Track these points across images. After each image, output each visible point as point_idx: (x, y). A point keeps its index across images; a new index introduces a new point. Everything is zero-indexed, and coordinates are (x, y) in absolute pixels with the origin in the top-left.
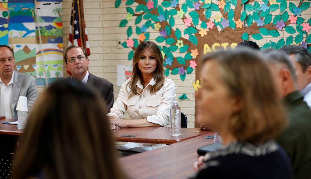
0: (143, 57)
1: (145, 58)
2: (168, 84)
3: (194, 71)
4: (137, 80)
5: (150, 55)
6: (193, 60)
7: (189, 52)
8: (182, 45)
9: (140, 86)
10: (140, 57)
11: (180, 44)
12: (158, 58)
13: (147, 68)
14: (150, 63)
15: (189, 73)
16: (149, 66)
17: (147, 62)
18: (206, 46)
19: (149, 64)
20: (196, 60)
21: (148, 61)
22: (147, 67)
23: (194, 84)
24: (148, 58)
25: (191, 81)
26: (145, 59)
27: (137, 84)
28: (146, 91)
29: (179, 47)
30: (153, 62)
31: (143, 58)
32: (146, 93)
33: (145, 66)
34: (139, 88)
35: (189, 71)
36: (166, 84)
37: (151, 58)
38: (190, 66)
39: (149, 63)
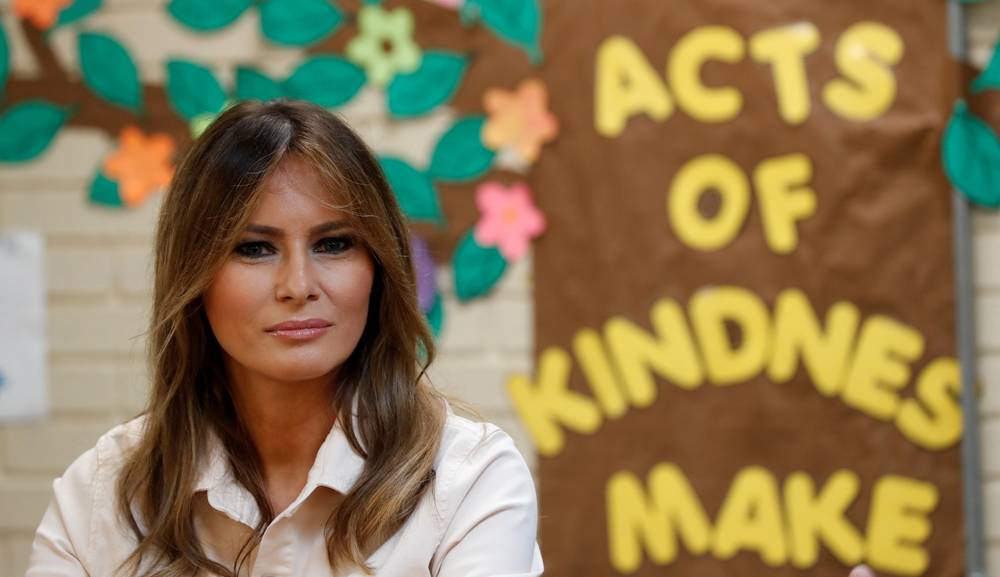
0: (257, 237)
1: (272, 249)
2: (469, 471)
3: (518, 279)
4: (203, 450)
5: (319, 221)
6: (507, 178)
7: (471, 110)
8: (408, 57)
9: (230, 500)
10: (233, 238)
11: (387, 46)
12: (383, 245)
13: (299, 334)
14: (321, 286)
15: (476, 291)
16: (309, 313)
17: (299, 285)
18: (619, 58)
19: (312, 297)
20: (532, 181)
21: (308, 268)
22: (298, 327)
23: (520, 387)
24: (298, 247)
25: (493, 361)
26: (277, 258)
27: (200, 487)
28: (287, 544)
29: (381, 70)
30: (346, 276)
31: (262, 245)
32: (284, 563)
33: (277, 315)
34: (224, 516)
35: (471, 274)
36: (452, 470)
37: (326, 242)
38: (485, 234)
39: (317, 291)
